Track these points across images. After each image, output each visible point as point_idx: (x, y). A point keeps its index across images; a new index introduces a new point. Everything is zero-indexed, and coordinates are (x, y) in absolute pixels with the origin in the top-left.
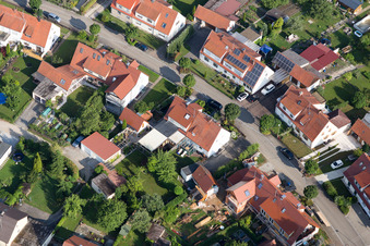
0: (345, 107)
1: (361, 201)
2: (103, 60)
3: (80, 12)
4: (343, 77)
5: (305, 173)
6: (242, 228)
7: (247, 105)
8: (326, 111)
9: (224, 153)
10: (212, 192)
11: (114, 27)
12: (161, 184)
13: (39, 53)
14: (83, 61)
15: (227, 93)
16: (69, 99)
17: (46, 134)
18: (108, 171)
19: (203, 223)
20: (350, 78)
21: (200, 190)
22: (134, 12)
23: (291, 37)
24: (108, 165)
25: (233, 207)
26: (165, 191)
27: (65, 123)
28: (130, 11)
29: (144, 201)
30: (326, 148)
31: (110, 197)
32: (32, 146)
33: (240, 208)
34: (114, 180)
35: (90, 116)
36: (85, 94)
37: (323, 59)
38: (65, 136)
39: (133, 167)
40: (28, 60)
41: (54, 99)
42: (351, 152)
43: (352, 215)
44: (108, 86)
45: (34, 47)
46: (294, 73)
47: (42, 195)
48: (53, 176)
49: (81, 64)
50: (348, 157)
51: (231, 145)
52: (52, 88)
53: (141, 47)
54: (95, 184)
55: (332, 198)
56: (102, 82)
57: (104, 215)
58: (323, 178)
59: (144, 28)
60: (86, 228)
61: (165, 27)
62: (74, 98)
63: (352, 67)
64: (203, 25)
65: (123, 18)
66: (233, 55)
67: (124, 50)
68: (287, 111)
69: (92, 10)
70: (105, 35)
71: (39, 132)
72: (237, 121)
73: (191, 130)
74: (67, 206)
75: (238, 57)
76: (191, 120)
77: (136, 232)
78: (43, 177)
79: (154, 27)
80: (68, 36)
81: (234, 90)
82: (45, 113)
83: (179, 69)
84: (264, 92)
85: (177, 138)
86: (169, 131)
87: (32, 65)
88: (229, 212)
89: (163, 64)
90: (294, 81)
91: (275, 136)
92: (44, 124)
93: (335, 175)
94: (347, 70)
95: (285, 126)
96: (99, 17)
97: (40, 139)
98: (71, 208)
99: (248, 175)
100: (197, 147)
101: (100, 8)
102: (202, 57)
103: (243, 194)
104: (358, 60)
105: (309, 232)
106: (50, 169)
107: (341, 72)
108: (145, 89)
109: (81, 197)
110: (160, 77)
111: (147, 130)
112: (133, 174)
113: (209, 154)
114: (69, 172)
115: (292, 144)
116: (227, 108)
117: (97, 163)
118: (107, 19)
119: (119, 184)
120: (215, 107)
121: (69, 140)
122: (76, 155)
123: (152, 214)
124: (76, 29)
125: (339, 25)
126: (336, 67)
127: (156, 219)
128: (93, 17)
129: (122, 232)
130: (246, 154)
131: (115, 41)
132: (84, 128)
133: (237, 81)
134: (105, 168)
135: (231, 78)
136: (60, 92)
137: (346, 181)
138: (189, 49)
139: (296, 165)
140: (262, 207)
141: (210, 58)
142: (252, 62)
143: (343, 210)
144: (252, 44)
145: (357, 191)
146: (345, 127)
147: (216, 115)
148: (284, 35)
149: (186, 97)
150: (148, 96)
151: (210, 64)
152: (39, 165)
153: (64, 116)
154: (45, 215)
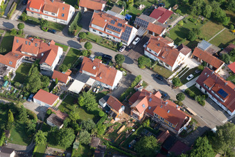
0: (185, 42)
1: (210, 96)
2: (32, 44)
3: (8, 18)
4: (178, 24)
5: (173, 87)
6: (146, 128)
7: (126, 53)
8: (175, 47)
9: (121, 85)
10: (121, 110)
11: (31, 23)
12: (90, 112)
14: (20, 47)
15: (113, 48)
16: (17, 73)
17: (9, 98)
18: (55, 112)
19: (121, 130)
20: (182, 24)
21: (114, 111)
22: (42, 10)
23: (141, 7)
24: (53, 108)
25: (138, 117)
26: (93, 116)
27: (19, 88)
28: (39, 11)
29: (83, 124)
30: (181, 69)
31: (61, 127)
33: (141, 116)
34: (61, 116)
35: (35, 80)
36: (26, 67)
37: (164, 16)
38: (22, 96)
39: (69, 106)
41: (8, 75)
42: (196, 68)
43: (207, 105)
44: (39, 60)
46: (150, 28)
47: (18, 136)
48: (22, 122)
49: (19, 49)
50: (195, 72)
51: (124, 80)
52: (5, 68)
53: (52, 31)
54: (49, 121)
55: (193, 98)
56: (35, 58)
57: (61, 139)
58: (184, 87)
59: (50, 19)
60: (51, 150)
61: (63, 16)
62: (20, 71)
63: (182, 17)
64: (86, 10)
65: (36, 16)
66: (110, 25)
67: (42, 36)
68: (152, 52)
69: (15, 15)
70: (27, 29)
71: (5, 97)
73: (98, 76)
74: (37, 139)
76: (97, 69)
77: (83, 144)
78: (15, 125)
79: (57, 18)
80: (5, 34)
81: (116, 46)
82: (5, 85)
83: (79, 40)
84: (134, 43)
85: (91, 82)
86: (85, 79)
88: (135, 120)
89: (69, 39)
90: (151, 33)
91: (149, 68)
92: (6, 92)
93: (190, 84)
94: (179, 19)
95: (153, 62)
96: (20, 18)
97: (6, 101)
98: (40, 140)
99: (141, 95)
100: (104, 85)
101: (19, 13)
102: (91, 30)
103: (141, 107)
104: (184, 12)
105: (186, 121)
106: (19, 119)
107: (176, 21)
108: (62, 57)
109: (44, 131)
110: (69, 48)
111: (71, 82)
112: (70, 110)
113: (112, 88)
114: (31, 117)
115: (160, 71)
116: (116, 57)
117: (46, 108)
118: (26, 19)
119: (65, 118)
120: (108, 59)
121: (25, 98)
122: (33, 105)
123: (90, 131)
124: (8, 29)
126: (172, 19)
127: (93, 134)
128: (16, 19)
129: (75, 147)
130: (135, 83)
131: (35, 31)
132: (32, 89)
133: (116, 40)
134: (53, 110)
135: (112, 39)
136: (10, 70)
137: (198, 86)
138: (81, 27)
139: (166, 83)
140: (155, 112)
141: (96, 29)
142: (124, 26)
143: (201, 104)
144: (120, 15)
145: (207, 90)
146: (189, 54)
147: (110, 63)
148: (136, 6)
149: (89, 56)
150: (65, 60)
151: (97, 33)
152: (11, 118)
153: (18, 84)
154: (24, 147)
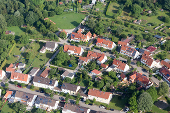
0: (159, 59)
1: (164, 77)
3: (88, 46)
4: (158, 53)
5: (149, 73)
7: (133, 61)
9: (128, 71)
10: (125, 79)
11: (97, 49)
12: (112, 78)
13: (79, 55)
16: (87, 64)
19: (124, 85)
21: (122, 78)
23: (144, 46)
25: (131, 81)
26: (114, 80)
27: (87, 69)
28: (101, 44)
29: (108, 81)
30: (154, 68)
32: (79, 74)
33: (133, 81)
34: (100, 78)
36: (91, 63)
37: (153, 49)
40: (76, 57)
41: (83, 64)
42: (161, 68)
44: (96, 60)
45: (77, 54)
46: (145, 52)
47: (83, 84)
48: (85, 80)
49: (90, 56)
51: (130, 70)
52: (83, 62)
53: (105, 52)
54: (96, 79)
55: (156, 77)
58: (154, 74)
59: (105, 48)
61: (110, 46)
62: (89, 64)
64: (120, 46)
65: (99, 47)
66: (128, 50)
68: (143, 60)
69: (91, 46)
72: (131, 65)
73: (119, 66)
74: (89, 84)
75: (130, 50)
76: (119, 64)
77: (107, 88)
78: (83, 80)
79: (108, 47)
80: (86, 51)
81: (129, 58)
82: (82, 67)
83: (115, 55)
84: (138, 58)
85: (115, 69)
86: (113, 67)
87: (77, 58)
89: (111, 55)
91: (141, 67)
92: (82, 70)
93: (157, 73)
94: (160, 52)
95: (143, 64)
96: (93, 47)
99: (134, 73)
100: (121, 70)
101: (93, 45)
102: (121, 52)
103: (133, 78)
104: (162, 49)
105: (150, 84)
106: (84, 78)
109: (93, 82)
110: (110, 58)
111: (108, 68)
113: (124, 71)
114: (89, 78)
115: (145, 68)
116: (128, 61)
117: (96, 76)
118: (95, 47)
119: (102, 79)
121: (88, 72)
122: (91, 75)
123: (111, 84)
124: (88, 50)
125: (157, 43)
126: (156, 51)
127: (112, 85)
129: (103, 88)
131: (98, 51)
132: (92, 69)
133: (130, 56)
134: (98, 76)
136: (85, 63)
137: (160, 74)
138: (117, 51)
140: (138, 80)
142: (133, 51)
143: (159, 80)
144: (134, 47)
145: (163, 75)
146: (159, 63)
148: (142, 46)
150: (107, 61)
151: (123, 53)
152: (81, 77)
153: (87, 67)
154: (84, 87)
